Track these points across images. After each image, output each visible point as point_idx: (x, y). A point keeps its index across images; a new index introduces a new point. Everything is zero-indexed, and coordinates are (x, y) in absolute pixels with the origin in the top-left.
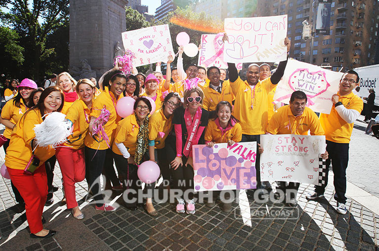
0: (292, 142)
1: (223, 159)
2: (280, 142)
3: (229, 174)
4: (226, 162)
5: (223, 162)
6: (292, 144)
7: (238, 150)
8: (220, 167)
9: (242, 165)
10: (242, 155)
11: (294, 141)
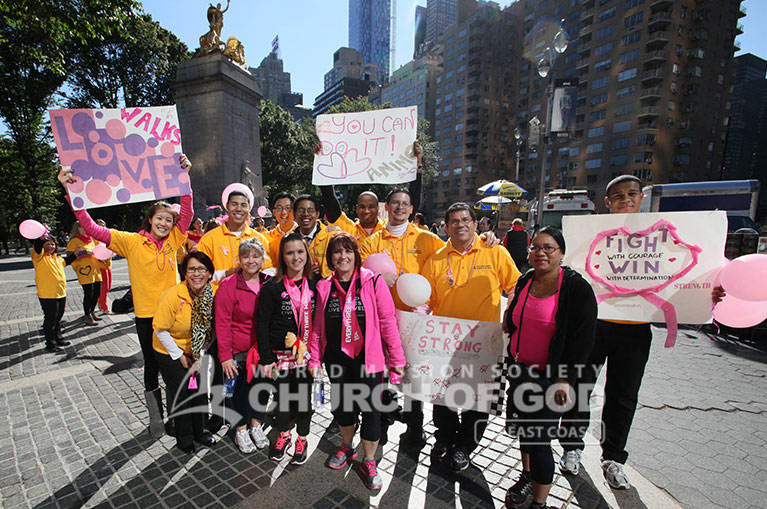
0: (453, 332)
1: (118, 142)
2: (430, 329)
3: (135, 172)
4: (124, 146)
5: (119, 147)
6: (452, 337)
7: (144, 123)
8: (115, 157)
9: (158, 151)
10: (154, 132)
11: (457, 331)
